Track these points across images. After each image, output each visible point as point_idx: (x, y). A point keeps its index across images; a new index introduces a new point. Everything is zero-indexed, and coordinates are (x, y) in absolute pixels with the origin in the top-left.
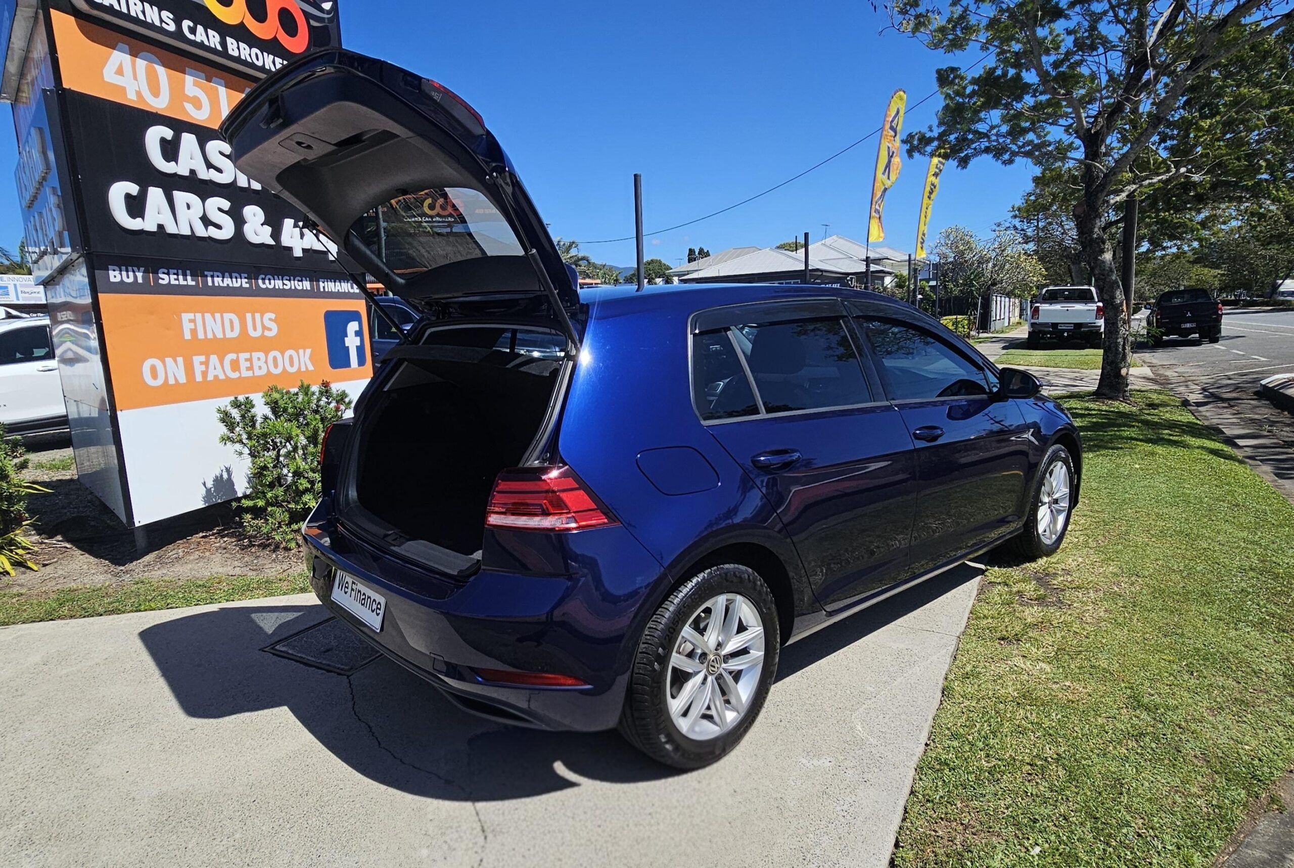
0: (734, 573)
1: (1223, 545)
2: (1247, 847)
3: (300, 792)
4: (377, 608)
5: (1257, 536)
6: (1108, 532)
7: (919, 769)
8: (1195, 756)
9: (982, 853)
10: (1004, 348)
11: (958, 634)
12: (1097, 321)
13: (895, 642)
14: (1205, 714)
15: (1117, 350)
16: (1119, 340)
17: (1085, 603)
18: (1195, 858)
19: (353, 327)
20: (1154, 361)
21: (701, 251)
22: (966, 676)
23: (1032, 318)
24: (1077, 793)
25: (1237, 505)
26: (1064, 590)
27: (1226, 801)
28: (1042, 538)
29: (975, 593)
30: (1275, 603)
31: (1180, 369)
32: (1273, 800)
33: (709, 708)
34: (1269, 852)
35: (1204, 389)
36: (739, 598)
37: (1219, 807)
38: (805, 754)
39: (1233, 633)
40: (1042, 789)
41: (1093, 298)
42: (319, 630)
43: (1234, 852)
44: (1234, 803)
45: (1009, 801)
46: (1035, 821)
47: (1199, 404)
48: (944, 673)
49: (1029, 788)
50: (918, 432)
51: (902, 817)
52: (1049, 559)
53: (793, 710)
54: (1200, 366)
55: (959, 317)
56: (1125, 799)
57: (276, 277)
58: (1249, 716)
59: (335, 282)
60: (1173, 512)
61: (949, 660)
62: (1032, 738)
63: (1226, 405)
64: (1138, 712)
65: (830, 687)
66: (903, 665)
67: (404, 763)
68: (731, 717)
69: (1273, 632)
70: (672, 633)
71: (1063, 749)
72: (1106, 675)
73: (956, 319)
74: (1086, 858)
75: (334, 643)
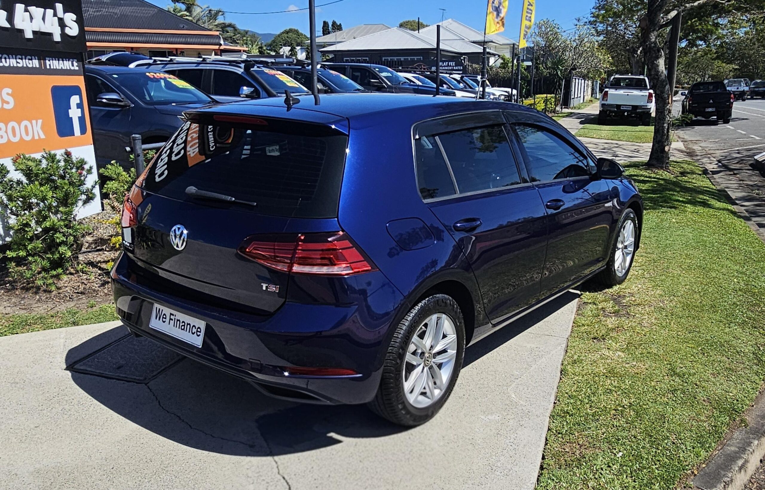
0: (442, 300)
1: (725, 275)
2: (728, 446)
3: (145, 460)
4: (197, 331)
5: (745, 269)
6: (656, 267)
7: (552, 417)
8: (704, 400)
9: (591, 458)
10: (581, 123)
11: (567, 337)
12: (648, 104)
13: (528, 343)
14: (710, 377)
15: (663, 132)
16: (665, 125)
17: (643, 314)
18: (702, 453)
19: (75, 100)
20: (687, 137)
21: (334, 23)
22: (575, 362)
23: (603, 100)
24: (641, 424)
25: (734, 248)
26: (630, 306)
27: (719, 423)
28: (617, 272)
29: (575, 310)
30: (751, 311)
31: (703, 144)
32: (742, 421)
33: (425, 388)
34: (739, 448)
35: (719, 161)
36: (444, 316)
37: (715, 426)
38: (482, 413)
39: (727, 330)
40: (622, 422)
41: (646, 86)
42: (104, 353)
43: (721, 449)
44: (722, 424)
45: (604, 430)
46: (619, 440)
47: (714, 173)
48: (561, 361)
49: (615, 422)
50: (549, 204)
51: (544, 443)
52: (620, 286)
53: (470, 388)
54: (717, 142)
55: (548, 95)
56: (666, 425)
57: (10, 56)
58: (733, 377)
59: (59, 60)
60: (696, 253)
61: (563, 353)
62: (615, 395)
63: (732, 173)
64: (674, 377)
65: (492, 373)
66: (535, 357)
67: (214, 437)
68: (437, 393)
69: (749, 329)
70: (407, 340)
71: (633, 400)
72: (656, 357)
73: (547, 97)
74: (646, 457)
75: (122, 362)
